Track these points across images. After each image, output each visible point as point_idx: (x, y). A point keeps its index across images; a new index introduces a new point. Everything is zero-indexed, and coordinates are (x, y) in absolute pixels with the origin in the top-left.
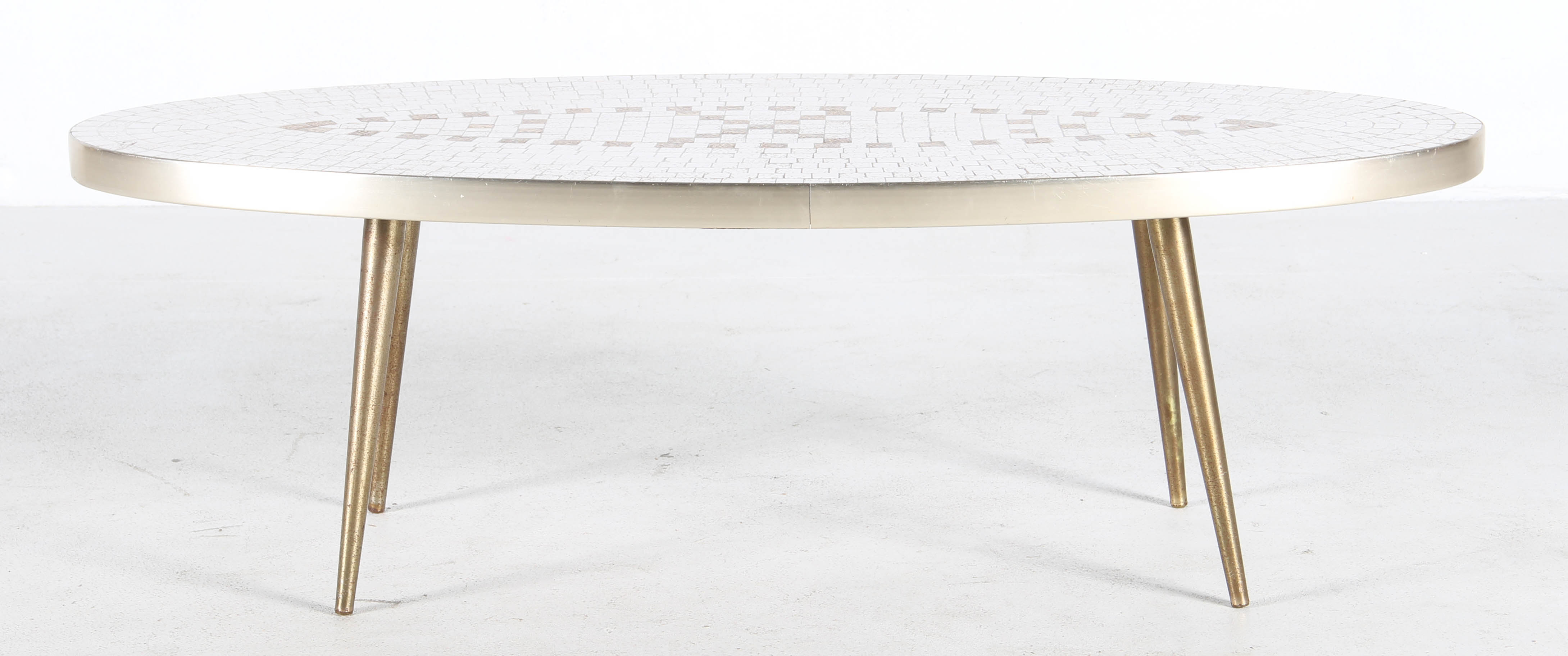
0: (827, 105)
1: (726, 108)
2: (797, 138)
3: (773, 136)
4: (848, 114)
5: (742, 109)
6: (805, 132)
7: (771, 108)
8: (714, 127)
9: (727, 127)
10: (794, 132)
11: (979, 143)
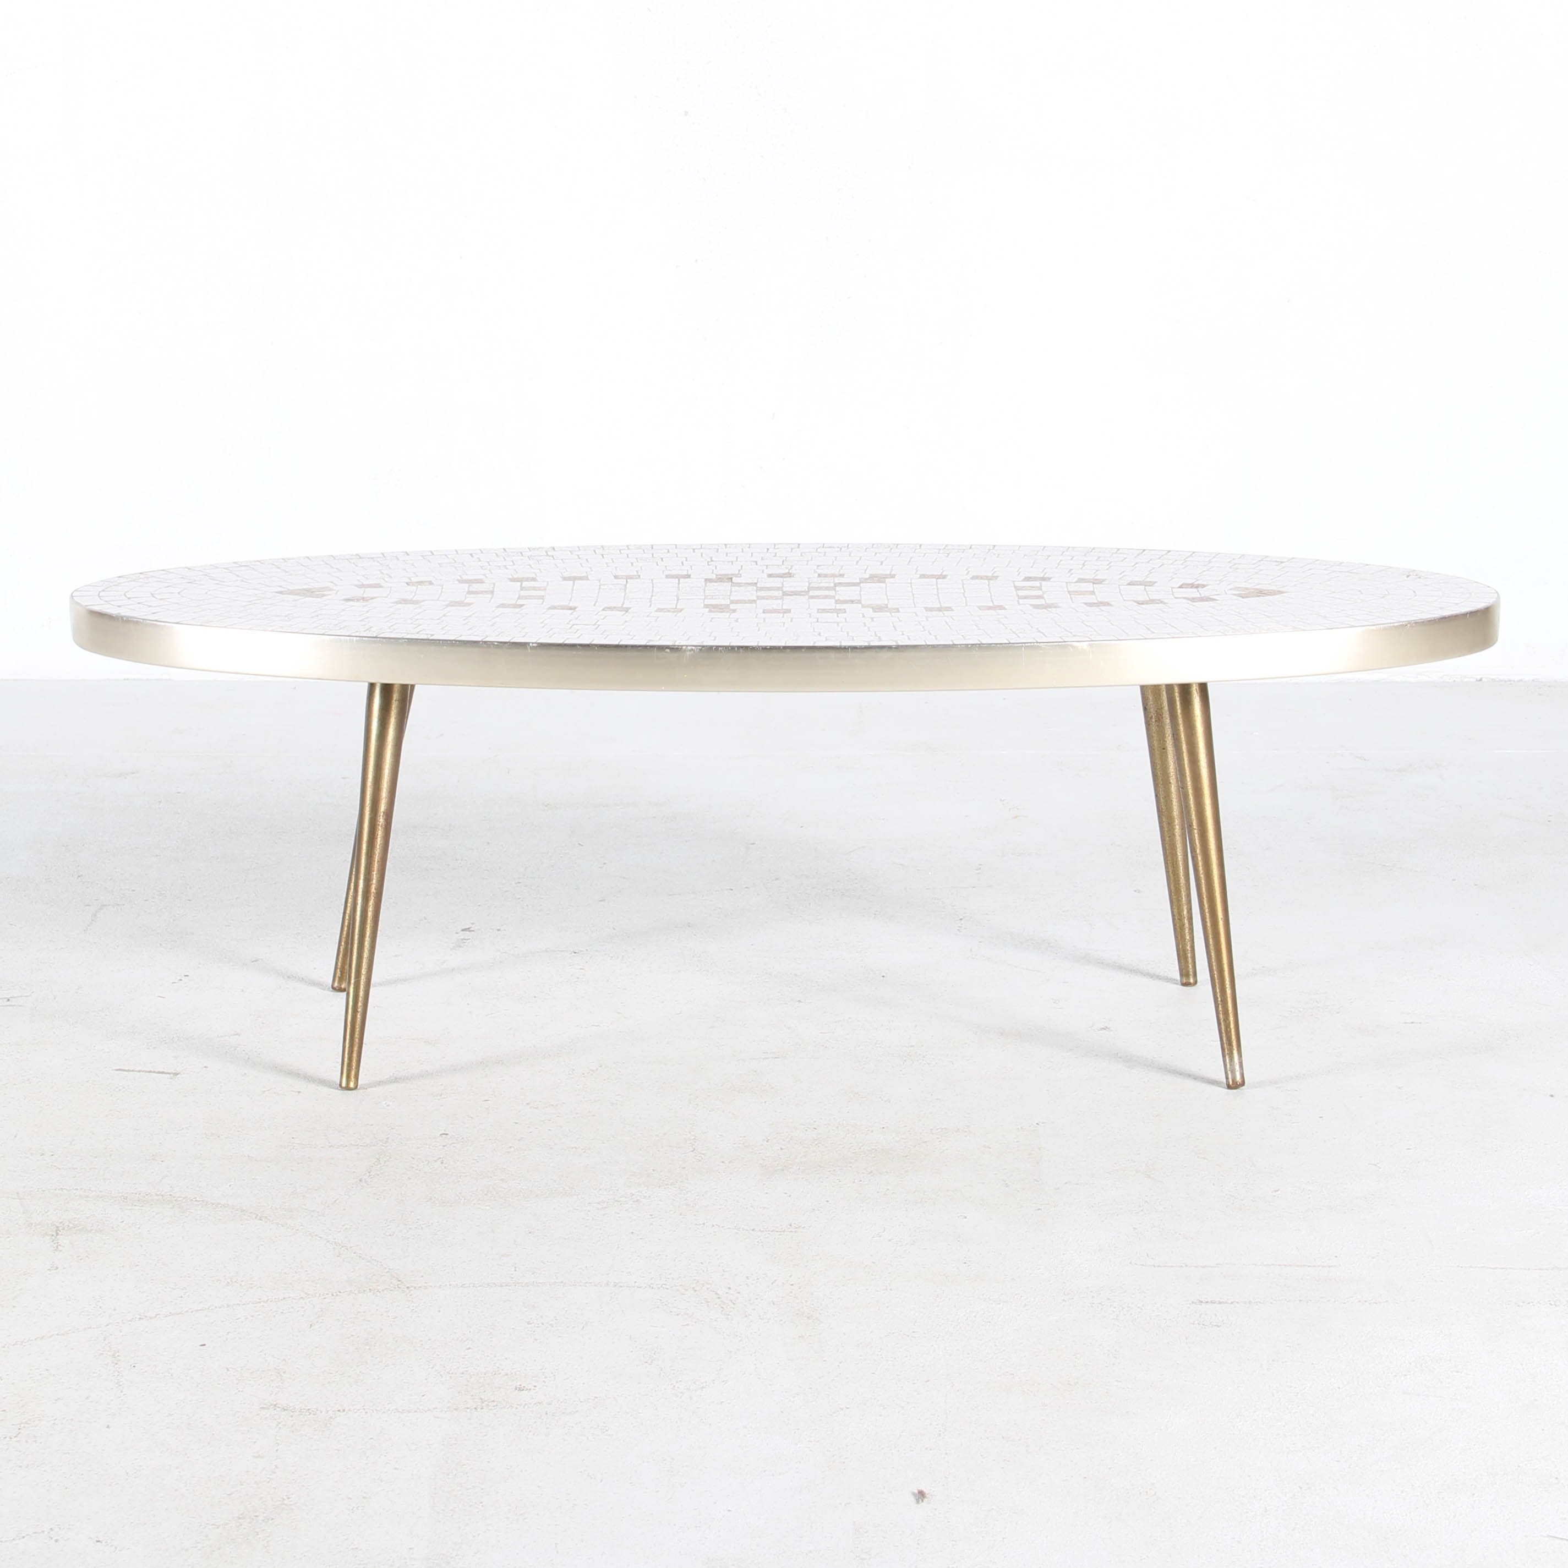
0: (729, 614)
1: (838, 611)
2: (758, 584)
3: (783, 584)
4: (706, 606)
5: (818, 609)
6: (750, 588)
7: (788, 611)
8: (844, 593)
9: (832, 593)
10: (762, 589)
11: (581, 578)
